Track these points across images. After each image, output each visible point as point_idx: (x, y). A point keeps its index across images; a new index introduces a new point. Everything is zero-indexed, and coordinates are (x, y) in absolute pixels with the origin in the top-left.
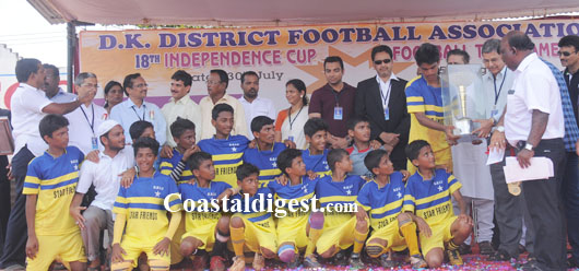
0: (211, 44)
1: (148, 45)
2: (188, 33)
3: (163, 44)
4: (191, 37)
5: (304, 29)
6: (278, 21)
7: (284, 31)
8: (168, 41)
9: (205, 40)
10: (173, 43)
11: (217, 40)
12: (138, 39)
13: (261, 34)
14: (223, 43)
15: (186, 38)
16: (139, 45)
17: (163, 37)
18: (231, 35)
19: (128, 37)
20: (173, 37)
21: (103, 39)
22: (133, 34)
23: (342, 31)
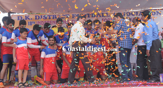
0: (50, 18)
1: (31, 19)
2: (43, 15)
3: (36, 19)
4: (44, 16)
5: (76, 14)
6: (69, 12)
7: (71, 15)
8: (37, 17)
9: (48, 17)
10: (39, 18)
12: (29, 17)
13: (64, 15)
14: (53, 18)
15: (43, 17)
16: (29, 19)
17: (36, 16)
18: (56, 16)
19: (26, 16)
20: (39, 16)
21: (18, 17)
22: (27, 16)
23: (87, 14)
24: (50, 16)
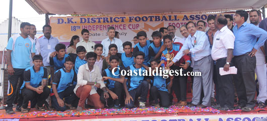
0: (99, 22)
1: (76, 22)
2: (91, 18)
3: (81, 22)
4: (92, 19)
5: (135, 16)
6: (125, 13)
7: (127, 17)
8: (83, 21)
9: (97, 20)
10: (85, 21)
11: (102, 20)
12: (72, 20)
13: (118, 18)
14: (104, 22)
15: (90, 19)
16: (72, 22)
17: (81, 19)
18: (107, 18)
19: (68, 19)
20: (85, 19)
21: (59, 20)
22: (70, 18)
23: (149, 17)
24: (99, 19)
